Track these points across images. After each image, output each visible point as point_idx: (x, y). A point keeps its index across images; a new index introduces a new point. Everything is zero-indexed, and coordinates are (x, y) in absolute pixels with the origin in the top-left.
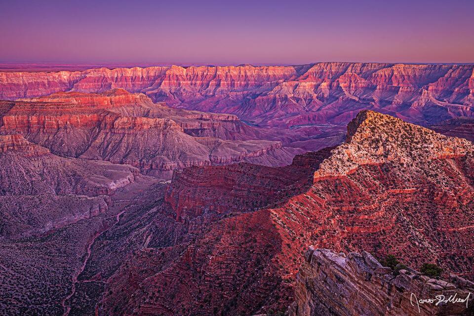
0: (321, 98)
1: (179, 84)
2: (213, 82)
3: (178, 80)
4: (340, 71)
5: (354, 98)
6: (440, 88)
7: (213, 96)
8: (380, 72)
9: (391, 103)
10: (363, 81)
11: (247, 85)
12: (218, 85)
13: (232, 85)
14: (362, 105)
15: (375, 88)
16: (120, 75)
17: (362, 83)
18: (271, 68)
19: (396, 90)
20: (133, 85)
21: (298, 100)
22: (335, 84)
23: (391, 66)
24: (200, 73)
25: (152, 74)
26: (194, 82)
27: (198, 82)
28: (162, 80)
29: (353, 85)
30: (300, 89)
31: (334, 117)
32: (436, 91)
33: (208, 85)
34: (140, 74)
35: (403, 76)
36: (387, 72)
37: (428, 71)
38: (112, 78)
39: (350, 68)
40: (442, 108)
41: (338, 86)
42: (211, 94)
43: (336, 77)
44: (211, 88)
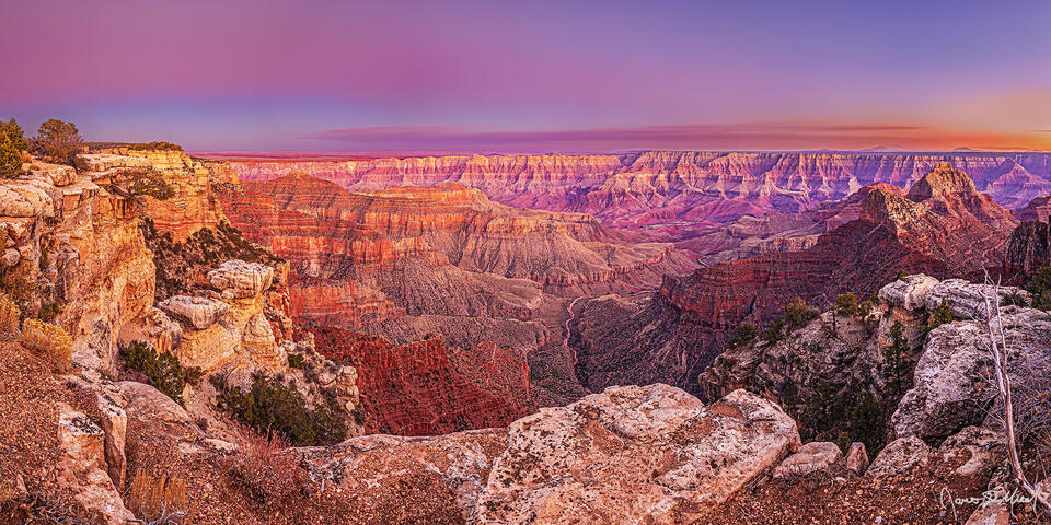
0: (662, 192)
1: (483, 177)
2: (524, 174)
3: (481, 171)
4: (673, 161)
5: (698, 190)
6: (776, 176)
7: (524, 191)
8: (716, 162)
9: (738, 194)
10: (702, 171)
11: (565, 178)
12: (530, 178)
13: (548, 178)
14: (711, 198)
15: (716, 179)
16: (410, 166)
17: (702, 173)
18: (592, 157)
19: (739, 180)
20: (425, 177)
21: (636, 195)
22: (674, 175)
23: (725, 154)
24: (506, 164)
25: (447, 165)
26: (499, 174)
27: (504, 175)
28: (462, 172)
29: (692, 176)
30: (637, 182)
31: (684, 213)
32: (773, 179)
33: (517, 178)
34: (433, 164)
35: (738, 165)
36: (723, 161)
37: (760, 160)
38: (402, 169)
39: (683, 158)
40: (787, 196)
41: (678, 177)
42: (523, 189)
43: (672, 167)
44: (522, 181)
